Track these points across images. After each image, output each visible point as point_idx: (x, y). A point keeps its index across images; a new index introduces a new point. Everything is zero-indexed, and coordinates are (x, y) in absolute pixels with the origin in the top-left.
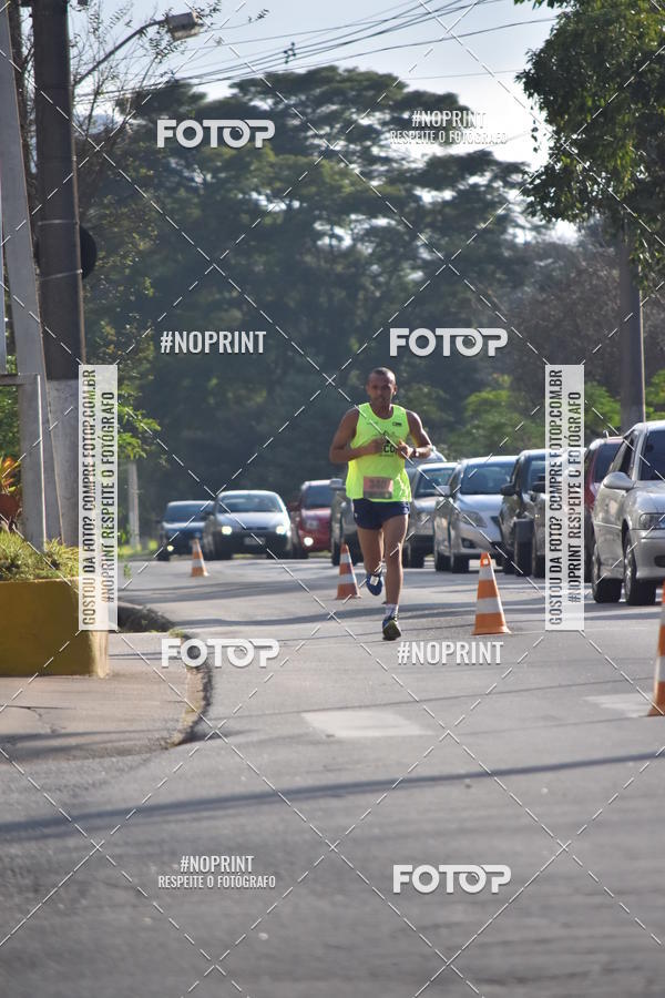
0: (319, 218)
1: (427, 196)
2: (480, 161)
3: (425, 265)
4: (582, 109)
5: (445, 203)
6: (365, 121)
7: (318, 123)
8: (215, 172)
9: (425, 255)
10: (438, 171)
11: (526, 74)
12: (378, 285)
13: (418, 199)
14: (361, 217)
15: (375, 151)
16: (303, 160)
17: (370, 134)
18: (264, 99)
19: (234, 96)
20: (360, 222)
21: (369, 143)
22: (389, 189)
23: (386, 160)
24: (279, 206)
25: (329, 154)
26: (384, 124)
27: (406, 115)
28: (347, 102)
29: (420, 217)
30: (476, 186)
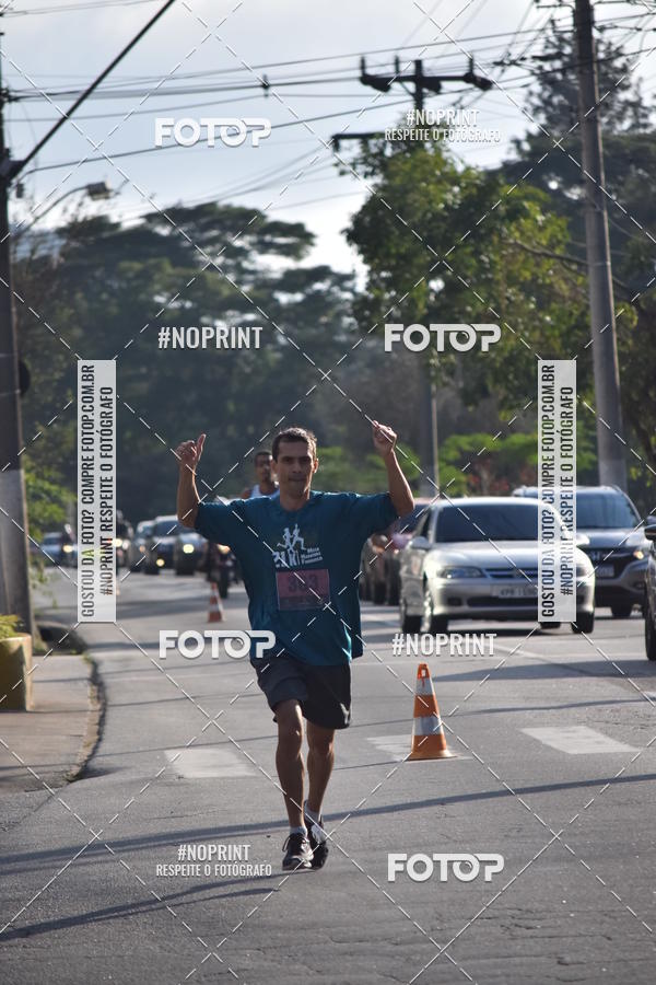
0: (204, 314)
1: (284, 298)
2: (322, 273)
3: (283, 349)
4: (388, 255)
5: (297, 304)
6: (238, 243)
7: (203, 244)
8: (129, 281)
9: (282, 340)
10: (292, 281)
11: (347, 230)
12: (248, 363)
13: (277, 301)
14: (236, 313)
15: (246, 264)
16: (192, 272)
17: (242, 252)
18: (164, 227)
19: (142, 226)
20: (235, 317)
21: (240, 258)
22: (257, 294)
23: (253, 272)
24: (174, 305)
25: (211, 268)
26: (252, 244)
27: (268, 238)
28: (224, 229)
29: (278, 313)
30: (319, 292)
